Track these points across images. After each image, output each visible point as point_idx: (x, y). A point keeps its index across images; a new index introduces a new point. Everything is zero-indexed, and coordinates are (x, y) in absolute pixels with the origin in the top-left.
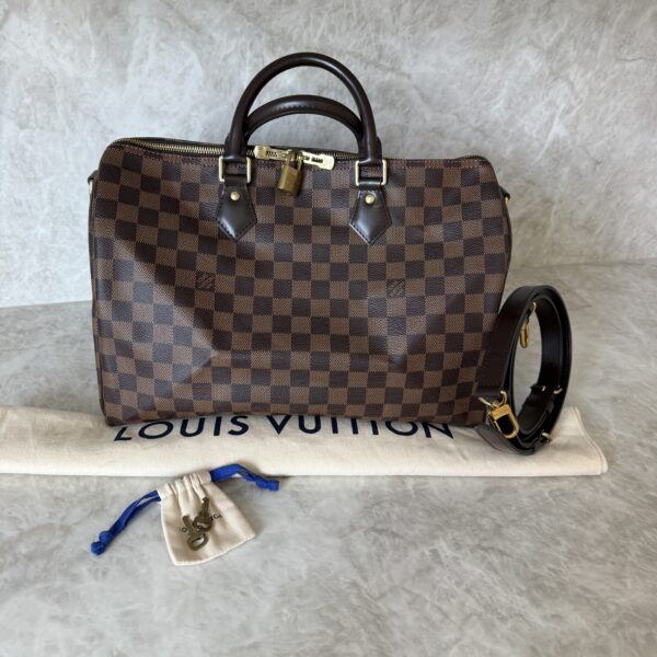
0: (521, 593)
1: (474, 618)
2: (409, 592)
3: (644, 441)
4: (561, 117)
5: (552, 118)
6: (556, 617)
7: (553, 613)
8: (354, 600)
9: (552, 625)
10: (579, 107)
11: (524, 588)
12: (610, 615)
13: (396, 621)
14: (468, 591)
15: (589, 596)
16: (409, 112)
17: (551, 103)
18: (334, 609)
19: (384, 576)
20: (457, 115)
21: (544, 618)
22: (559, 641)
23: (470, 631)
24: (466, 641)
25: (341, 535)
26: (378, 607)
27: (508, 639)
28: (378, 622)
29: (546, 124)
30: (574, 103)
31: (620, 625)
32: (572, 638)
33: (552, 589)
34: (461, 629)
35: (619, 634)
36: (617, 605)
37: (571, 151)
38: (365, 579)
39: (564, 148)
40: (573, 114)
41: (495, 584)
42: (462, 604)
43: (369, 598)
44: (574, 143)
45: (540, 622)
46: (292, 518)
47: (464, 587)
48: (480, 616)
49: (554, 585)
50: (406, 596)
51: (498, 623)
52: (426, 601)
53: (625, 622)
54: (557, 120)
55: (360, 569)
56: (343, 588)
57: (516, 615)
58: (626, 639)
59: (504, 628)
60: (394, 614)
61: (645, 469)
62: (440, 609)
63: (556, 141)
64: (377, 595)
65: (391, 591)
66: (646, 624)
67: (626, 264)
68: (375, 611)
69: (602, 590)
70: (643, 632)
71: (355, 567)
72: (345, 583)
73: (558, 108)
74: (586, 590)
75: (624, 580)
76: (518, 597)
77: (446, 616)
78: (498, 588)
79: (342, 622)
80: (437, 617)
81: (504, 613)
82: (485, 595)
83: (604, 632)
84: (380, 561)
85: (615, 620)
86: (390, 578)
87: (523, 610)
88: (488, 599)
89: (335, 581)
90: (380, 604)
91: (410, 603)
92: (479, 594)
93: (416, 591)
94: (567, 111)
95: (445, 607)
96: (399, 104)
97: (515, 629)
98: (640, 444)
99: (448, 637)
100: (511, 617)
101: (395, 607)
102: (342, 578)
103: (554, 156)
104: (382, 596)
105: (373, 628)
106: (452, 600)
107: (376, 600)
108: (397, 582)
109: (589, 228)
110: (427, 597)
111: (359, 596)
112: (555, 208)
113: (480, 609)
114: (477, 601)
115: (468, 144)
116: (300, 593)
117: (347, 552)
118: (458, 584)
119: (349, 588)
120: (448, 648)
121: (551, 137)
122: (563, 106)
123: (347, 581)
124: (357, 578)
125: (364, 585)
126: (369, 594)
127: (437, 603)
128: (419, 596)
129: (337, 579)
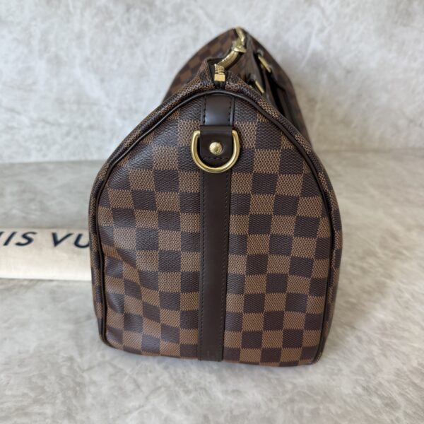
1: (163, 389)
2: (114, 367)
4: (317, 35)
6: (237, 392)
7: (235, 388)
8: (64, 371)
9: (230, 398)
10: (330, 28)
11: (215, 367)
12: (285, 392)
13: (93, 389)
14: (166, 368)
16: (198, 26)
17: (308, 24)
18: (44, 377)
19: (99, 354)
21: (226, 392)
22: (231, 412)
23: (154, 400)
24: (148, 407)
25: (77, 322)
26: (82, 377)
27: (186, 408)
28: (77, 389)
29: (306, 39)
30: (325, 24)
31: (292, 401)
32: (244, 409)
34: (147, 398)
35: (289, 408)
36: (295, 386)
37: (326, 62)
38: (81, 355)
39: (321, 59)
40: (326, 33)
42: (157, 378)
43: (78, 369)
44: (328, 55)
45: (220, 396)
46: (42, 309)
47: (163, 365)
48: (168, 388)
50: (110, 370)
51: (182, 394)
52: (126, 374)
53: (297, 398)
54: (313, 37)
55: (81, 349)
56: (59, 361)
57: (201, 388)
58: (293, 411)
59: (185, 399)
60: (93, 383)
61: (351, 283)
62: (135, 381)
63: (314, 54)
64: (86, 367)
65: (99, 365)
66: (315, 401)
67: (376, 151)
68: (78, 380)
70: (311, 407)
71: (78, 346)
72: (63, 357)
73: (313, 28)
76: (208, 375)
77: (138, 386)
79: (46, 388)
80: (130, 387)
81: (190, 387)
82: (179, 371)
83: (275, 405)
85: (287, 396)
86: (103, 356)
87: (208, 385)
88: (181, 375)
89: (55, 356)
90: (85, 375)
91: (111, 375)
92: (175, 371)
93: (121, 366)
95: (141, 380)
96: (190, 20)
97: (195, 400)
99: (133, 403)
100: (196, 390)
101: (96, 378)
102: (62, 354)
103: (314, 65)
104: (90, 368)
105: (70, 393)
106: (149, 375)
107: (83, 371)
108: (107, 358)
109: (346, 122)
110: (128, 371)
111: (70, 368)
112: (318, 106)
113: (170, 383)
114: (171, 376)
116: (22, 363)
117: (76, 336)
119: (64, 361)
120: (130, 412)
121: (310, 51)
122: (317, 26)
123: (65, 356)
124: (75, 353)
125: (79, 360)
126: (79, 367)
127: (135, 376)
128: (122, 370)
129: (57, 354)
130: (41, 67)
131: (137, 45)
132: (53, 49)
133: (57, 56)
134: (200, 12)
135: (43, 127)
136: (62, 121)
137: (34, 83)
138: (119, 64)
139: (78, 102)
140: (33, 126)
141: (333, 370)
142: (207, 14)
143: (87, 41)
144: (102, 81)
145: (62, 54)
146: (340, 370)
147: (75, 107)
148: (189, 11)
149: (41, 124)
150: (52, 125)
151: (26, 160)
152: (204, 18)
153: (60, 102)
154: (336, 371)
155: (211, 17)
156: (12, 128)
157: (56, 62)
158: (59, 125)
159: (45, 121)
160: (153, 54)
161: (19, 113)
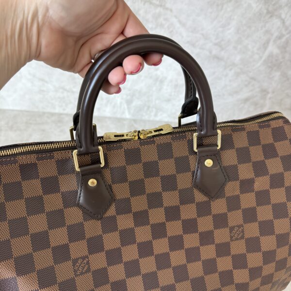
4: (275, 41)
5: (268, 42)
10: (287, 36)
16: (172, 31)
17: (268, 32)
20: (203, 34)
29: (264, 44)
30: (284, 32)
37: (281, 63)
39: (276, 60)
40: (284, 39)
44: (284, 58)
54: (271, 43)
63: (271, 56)
73: (272, 35)
94: (280, 38)
96: (166, 26)
103: (270, 64)
115: (211, 52)
121: (267, 53)
122: (276, 34)
134: (174, 20)
135: (63, 93)
140: (56, 91)
142: (180, 22)
148: (166, 19)
149: (61, 90)
150: (68, 91)
152: (178, 25)
155: (183, 25)
156: (43, 91)
159: (64, 89)
161: (47, 82)
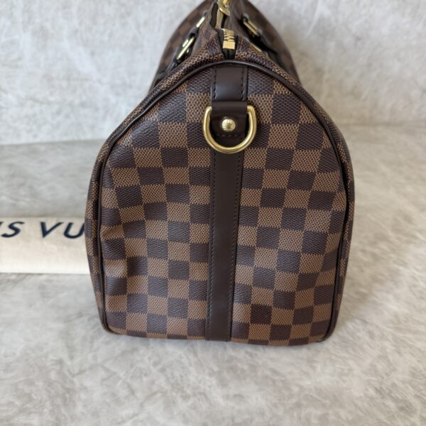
0: (212, 374)
1: (159, 395)
2: (107, 370)
3: (368, 248)
6: (239, 397)
7: (237, 393)
8: (53, 376)
9: (231, 404)
11: (216, 369)
12: (291, 396)
13: (83, 396)
14: (163, 370)
15: (276, 378)
18: (30, 383)
19: (90, 356)
21: (227, 397)
22: (233, 419)
23: (149, 408)
24: (142, 416)
25: (68, 320)
26: (72, 382)
27: (184, 415)
28: (67, 395)
31: (298, 405)
32: (247, 416)
33: (243, 371)
34: (142, 405)
35: (295, 414)
36: (301, 387)
37: (335, 28)
38: (72, 358)
39: (329, 25)
41: (191, 365)
42: (153, 382)
43: (67, 374)
44: (337, 21)
45: (221, 401)
46: (31, 306)
47: (159, 367)
48: (164, 393)
49: (246, 367)
50: (102, 374)
51: (179, 400)
52: (119, 378)
53: (304, 403)
55: (71, 350)
56: (48, 364)
57: (200, 393)
58: (300, 418)
59: (183, 406)
60: (84, 389)
61: (362, 271)
62: (129, 386)
64: (76, 370)
65: (91, 368)
66: (324, 406)
67: (387, 124)
68: (67, 386)
69: (291, 373)
70: (319, 412)
71: (68, 347)
72: (52, 360)
74: (275, 372)
75: (315, 365)
76: (207, 378)
77: (132, 392)
78: (192, 369)
79: (33, 395)
80: (123, 392)
81: (189, 391)
82: (177, 374)
83: (280, 412)
84: (92, 342)
85: (294, 400)
86: (95, 358)
87: (208, 389)
88: (179, 378)
89: (43, 359)
90: (75, 380)
91: (103, 380)
92: (172, 374)
93: (113, 369)
95: (135, 385)
97: (194, 407)
98: (363, 251)
99: (125, 412)
100: (194, 395)
101: (88, 383)
102: (51, 357)
103: (321, 32)
104: (81, 372)
105: (59, 401)
106: (145, 379)
107: (73, 376)
108: (99, 360)
109: (355, 94)
110: (122, 374)
111: (60, 373)
112: (326, 76)
113: (167, 387)
114: (168, 379)
116: (8, 368)
117: (66, 336)
118: (155, 364)
119: (53, 365)
120: (124, 421)
121: (316, 16)
123: (55, 358)
124: (65, 356)
125: (69, 363)
126: (69, 371)
127: (129, 381)
128: (115, 373)
129: (46, 356)
130: (25, 40)
131: (129, 14)
132: (37, 20)
133: (42, 28)
135: (32, 106)
136: (52, 99)
137: (20, 59)
138: (111, 35)
139: (68, 79)
140: (22, 105)
141: (343, 370)
143: (74, 10)
144: (93, 54)
145: (48, 25)
146: (351, 370)
147: (64, 84)
149: (29, 103)
150: (42, 103)
151: (16, 141)
153: (48, 78)
154: (346, 371)
157: (42, 35)
158: (49, 103)
160: (146, 23)
